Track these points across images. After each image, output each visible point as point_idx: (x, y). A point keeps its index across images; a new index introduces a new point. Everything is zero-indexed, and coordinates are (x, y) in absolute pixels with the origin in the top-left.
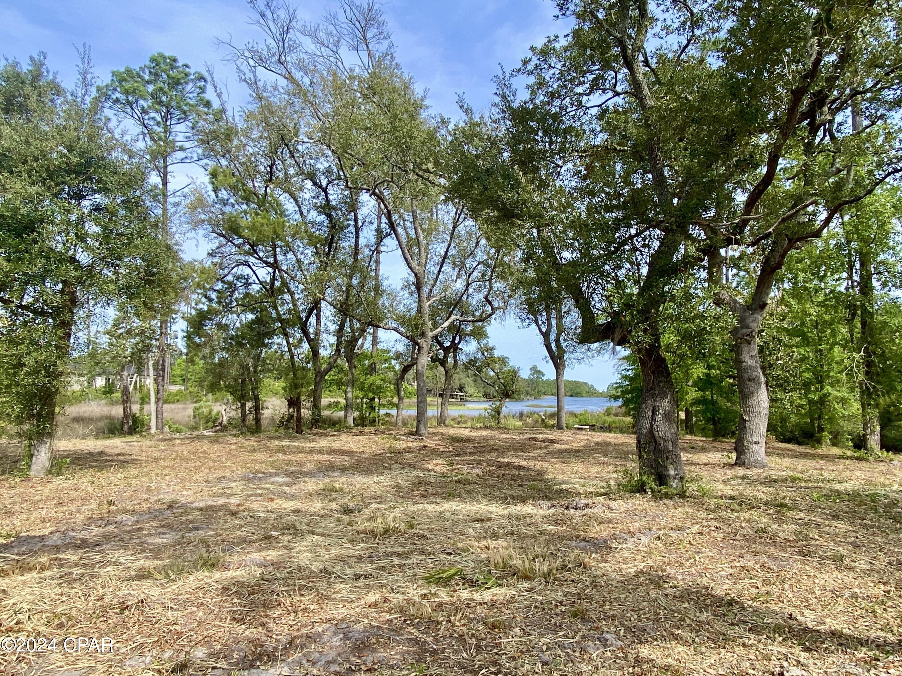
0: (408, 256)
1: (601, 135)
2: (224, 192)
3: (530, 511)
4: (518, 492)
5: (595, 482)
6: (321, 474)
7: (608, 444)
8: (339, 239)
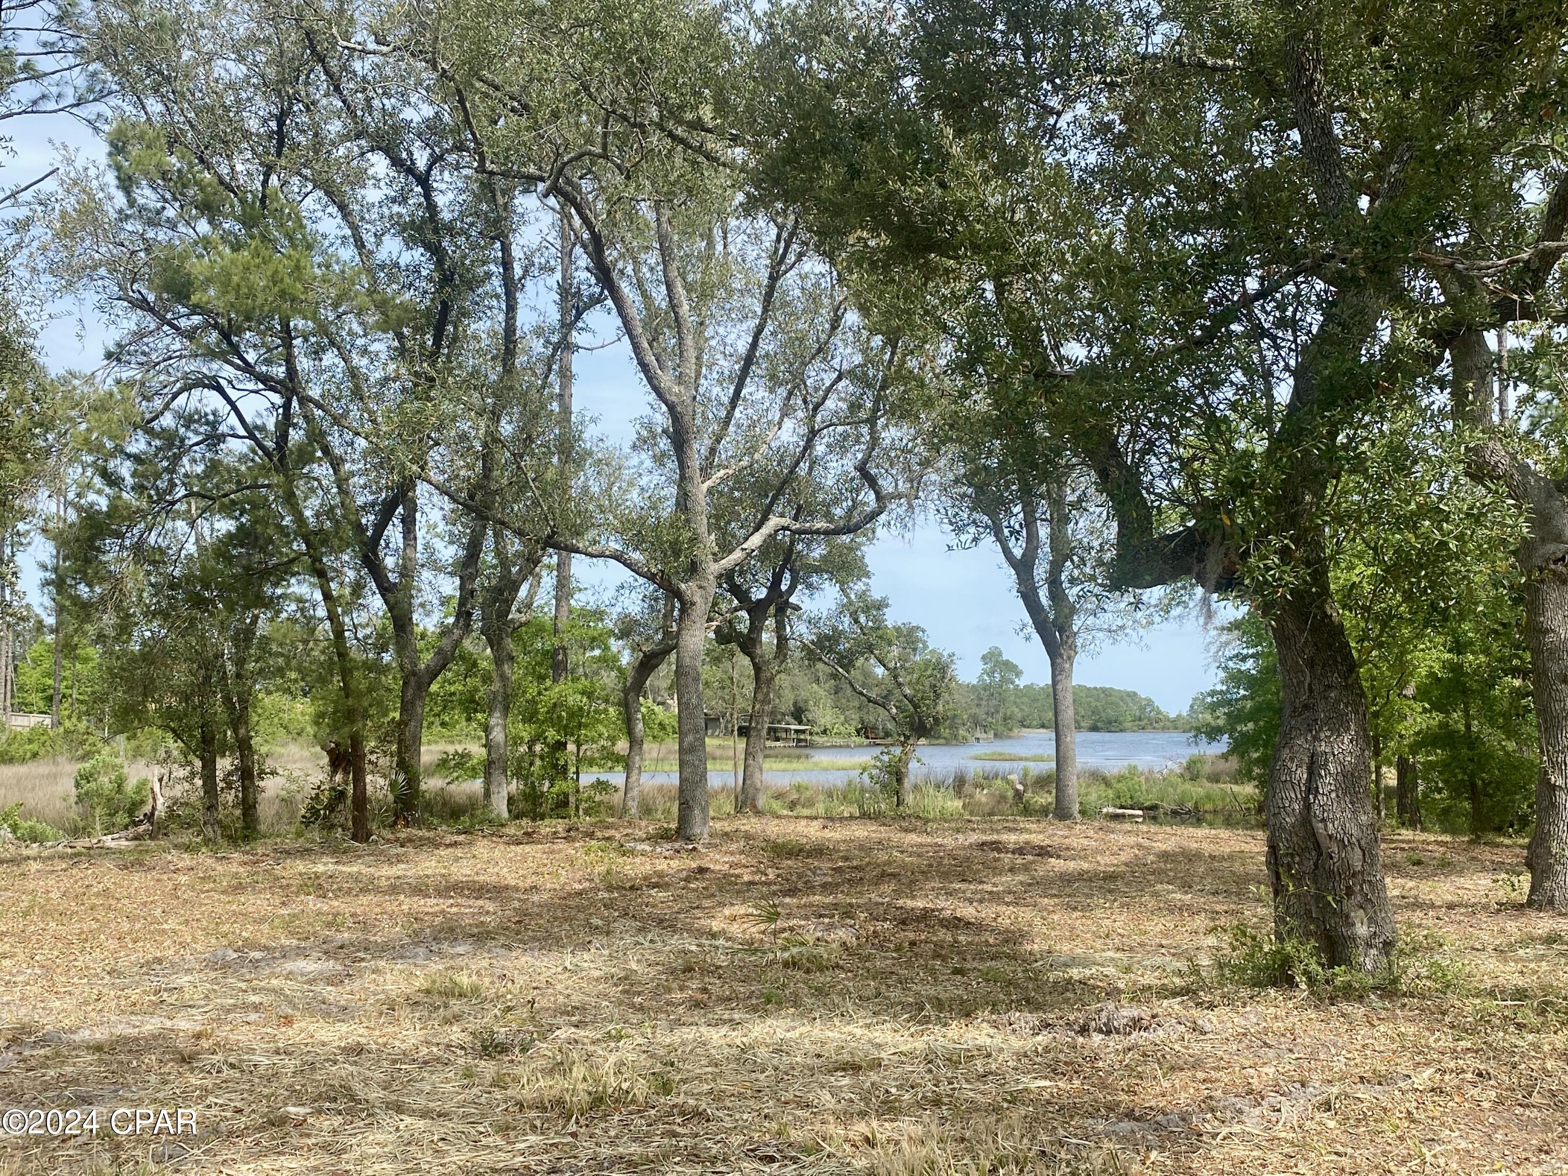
0: (651, 359)
1: (1163, 27)
2: (148, 192)
3: (983, 1040)
4: (952, 989)
5: (1158, 960)
6: (421, 951)
7: (1192, 857)
8: (465, 314)
